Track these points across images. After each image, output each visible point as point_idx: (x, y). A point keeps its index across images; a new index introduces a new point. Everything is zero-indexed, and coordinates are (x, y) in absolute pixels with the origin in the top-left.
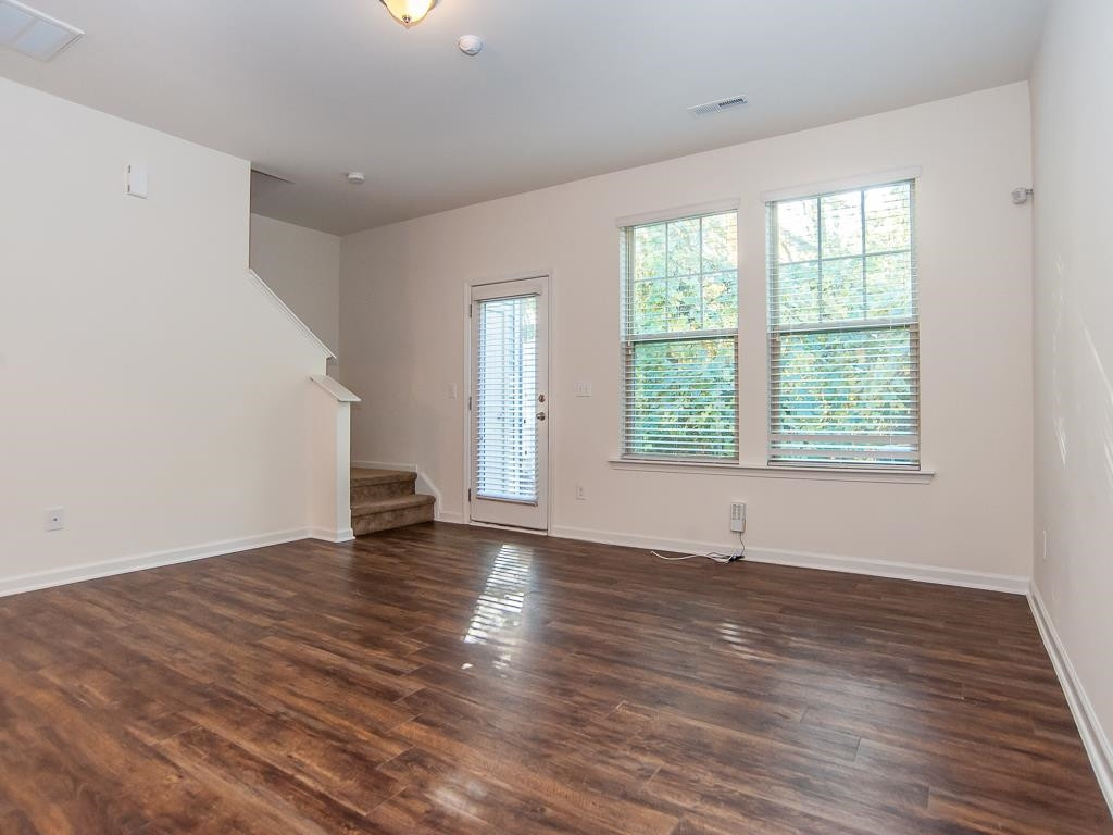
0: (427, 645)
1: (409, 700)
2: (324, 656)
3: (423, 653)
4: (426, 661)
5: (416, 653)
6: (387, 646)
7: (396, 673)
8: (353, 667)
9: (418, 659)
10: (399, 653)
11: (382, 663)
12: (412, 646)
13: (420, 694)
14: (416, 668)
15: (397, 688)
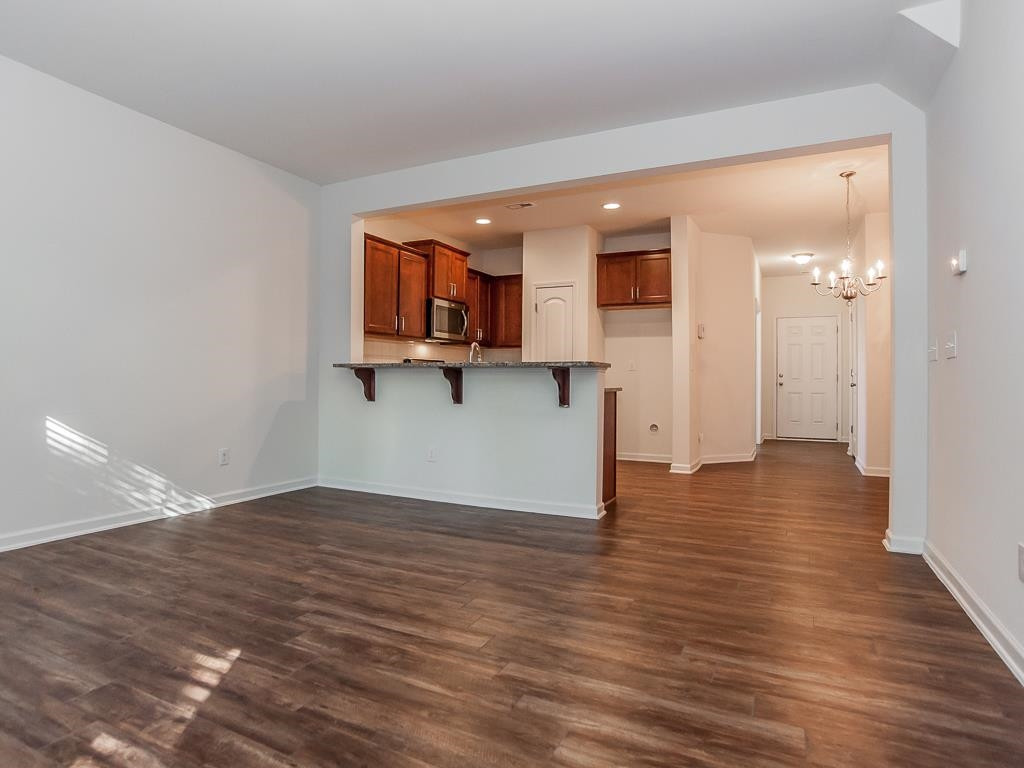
0: (287, 644)
1: (306, 595)
2: (396, 626)
3: (292, 634)
4: (291, 625)
5: (300, 633)
6: (332, 639)
7: (317, 612)
8: (364, 618)
9: (299, 627)
10: (319, 633)
11: (335, 621)
12: (305, 641)
13: (296, 599)
14: (301, 618)
15: (316, 602)
